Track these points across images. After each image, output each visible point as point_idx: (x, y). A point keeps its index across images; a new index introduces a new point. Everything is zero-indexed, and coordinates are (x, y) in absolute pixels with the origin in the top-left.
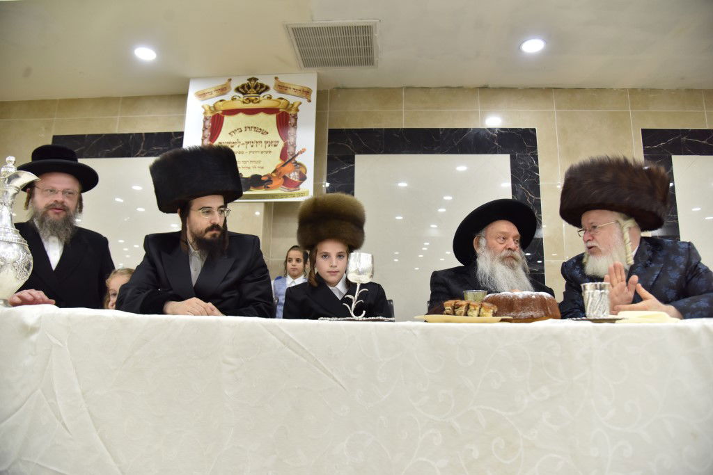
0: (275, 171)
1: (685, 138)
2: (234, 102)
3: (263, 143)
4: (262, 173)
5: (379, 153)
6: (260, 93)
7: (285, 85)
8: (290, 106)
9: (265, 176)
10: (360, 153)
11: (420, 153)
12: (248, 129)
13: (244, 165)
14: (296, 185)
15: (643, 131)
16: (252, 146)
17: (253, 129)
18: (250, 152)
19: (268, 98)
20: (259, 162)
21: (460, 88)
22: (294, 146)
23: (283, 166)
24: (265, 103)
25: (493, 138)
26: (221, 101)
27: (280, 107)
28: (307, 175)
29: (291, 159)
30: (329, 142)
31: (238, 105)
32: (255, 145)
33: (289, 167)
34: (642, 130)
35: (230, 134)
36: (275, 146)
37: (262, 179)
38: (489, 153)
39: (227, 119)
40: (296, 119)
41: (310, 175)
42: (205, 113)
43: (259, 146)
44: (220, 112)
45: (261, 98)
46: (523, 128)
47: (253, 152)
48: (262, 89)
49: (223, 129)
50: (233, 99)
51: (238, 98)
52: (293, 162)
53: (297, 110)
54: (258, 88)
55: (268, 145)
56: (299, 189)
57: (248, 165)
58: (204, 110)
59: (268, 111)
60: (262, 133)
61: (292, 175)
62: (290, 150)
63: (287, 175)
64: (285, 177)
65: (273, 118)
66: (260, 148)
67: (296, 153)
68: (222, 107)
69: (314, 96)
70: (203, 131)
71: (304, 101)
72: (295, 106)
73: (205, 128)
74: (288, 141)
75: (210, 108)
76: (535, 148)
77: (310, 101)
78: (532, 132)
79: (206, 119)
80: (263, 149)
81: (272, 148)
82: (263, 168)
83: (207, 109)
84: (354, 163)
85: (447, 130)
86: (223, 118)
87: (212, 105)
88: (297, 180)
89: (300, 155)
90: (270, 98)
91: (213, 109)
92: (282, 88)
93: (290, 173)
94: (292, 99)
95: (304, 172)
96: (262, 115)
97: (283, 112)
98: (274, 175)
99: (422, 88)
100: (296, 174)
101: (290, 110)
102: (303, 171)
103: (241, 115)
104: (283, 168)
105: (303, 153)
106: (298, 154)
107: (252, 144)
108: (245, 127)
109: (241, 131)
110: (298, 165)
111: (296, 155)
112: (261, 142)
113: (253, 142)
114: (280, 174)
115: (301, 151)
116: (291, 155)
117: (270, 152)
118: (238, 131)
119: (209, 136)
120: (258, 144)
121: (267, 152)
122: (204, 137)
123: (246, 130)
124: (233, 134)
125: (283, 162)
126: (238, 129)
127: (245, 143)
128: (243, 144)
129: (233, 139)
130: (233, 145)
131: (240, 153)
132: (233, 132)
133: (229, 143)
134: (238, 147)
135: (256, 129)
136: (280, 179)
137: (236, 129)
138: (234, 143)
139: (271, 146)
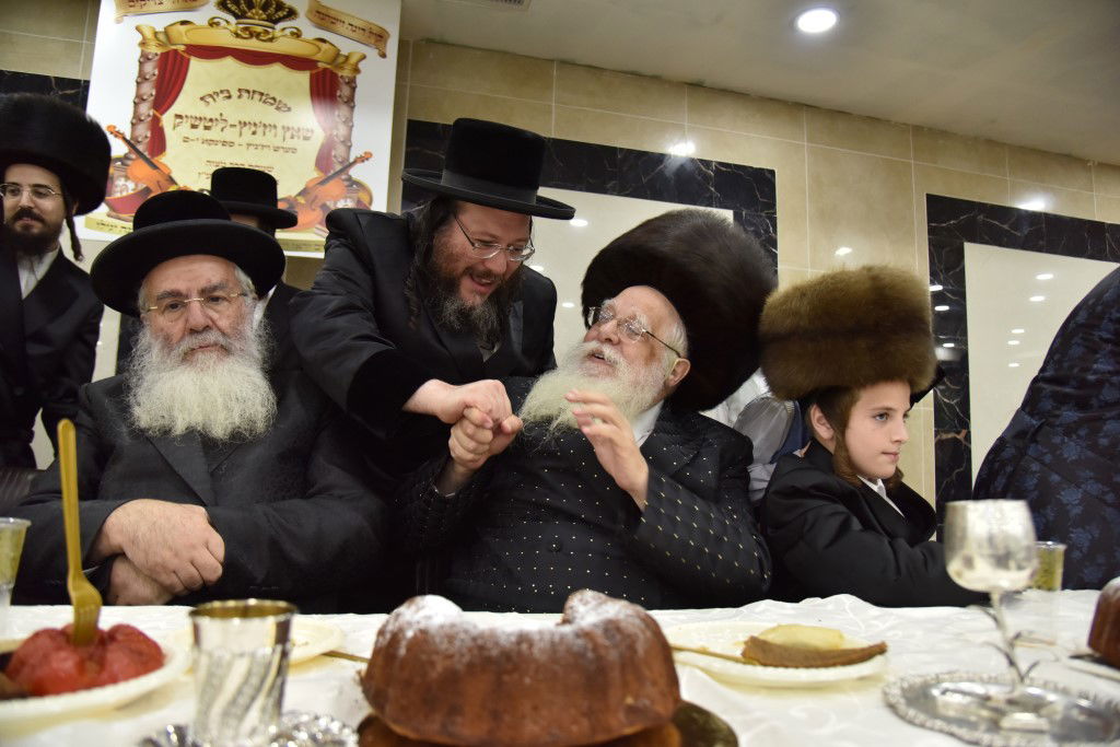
0: (303, 193)
1: (982, 217)
2: (214, 30)
3: (280, 130)
6: (276, 22)
7: (332, 14)
8: (341, 60)
12: (245, 95)
15: (929, 197)
16: (254, 133)
17: (257, 96)
18: (249, 145)
19: (292, 34)
21: (656, 79)
22: (347, 143)
23: (322, 183)
24: (284, 45)
25: (706, 177)
26: (184, 23)
27: (318, 57)
29: (341, 171)
31: (223, 37)
32: (260, 130)
33: (334, 187)
34: (927, 195)
35: (202, 99)
36: (306, 138)
39: (196, 65)
40: (354, 89)
42: (143, 44)
43: (270, 134)
44: (182, 48)
45: (277, 33)
46: (755, 166)
47: (256, 147)
48: (281, 14)
49: (187, 86)
50: (213, 23)
51: (223, 23)
52: (343, 177)
53: (357, 70)
54: (271, 10)
55: (288, 135)
58: (140, 38)
59: (294, 62)
60: (278, 108)
62: (339, 152)
63: (330, 204)
64: (325, 208)
65: (304, 78)
66: (273, 138)
67: (351, 160)
68: (183, 37)
69: (392, 47)
71: (372, 53)
72: (353, 60)
73: (142, 79)
75: (156, 34)
76: (772, 205)
77: (383, 56)
78: (769, 176)
79: (144, 59)
80: (278, 142)
81: (299, 143)
83: (149, 35)
85: (630, 152)
86: (188, 60)
87: (160, 29)
89: (358, 166)
90: (297, 34)
91: (162, 37)
92: (324, 18)
93: (337, 199)
94: (346, 46)
95: (366, 201)
96: (277, 69)
97: (325, 70)
98: (301, 200)
99: (590, 67)
101: (342, 68)
102: (365, 198)
103: (229, 61)
104: (321, 188)
105: (366, 162)
106: (355, 162)
107: (253, 129)
108: (240, 90)
109: (229, 97)
110: (354, 184)
111: (351, 165)
112: (275, 127)
113: (255, 124)
114: (313, 201)
115: (361, 157)
116: (341, 163)
117: (294, 150)
118: (221, 96)
119: (152, 98)
120: (268, 129)
121: (287, 150)
122: (139, 100)
123: (240, 97)
124: (210, 100)
125: (322, 174)
126: (222, 92)
127: (237, 123)
128: (232, 126)
129: (210, 111)
130: (210, 124)
131: (224, 143)
132: (211, 96)
133: (201, 119)
134: (222, 130)
135: (264, 98)
136: (314, 210)
137: (218, 91)
138: (211, 120)
139: (296, 138)
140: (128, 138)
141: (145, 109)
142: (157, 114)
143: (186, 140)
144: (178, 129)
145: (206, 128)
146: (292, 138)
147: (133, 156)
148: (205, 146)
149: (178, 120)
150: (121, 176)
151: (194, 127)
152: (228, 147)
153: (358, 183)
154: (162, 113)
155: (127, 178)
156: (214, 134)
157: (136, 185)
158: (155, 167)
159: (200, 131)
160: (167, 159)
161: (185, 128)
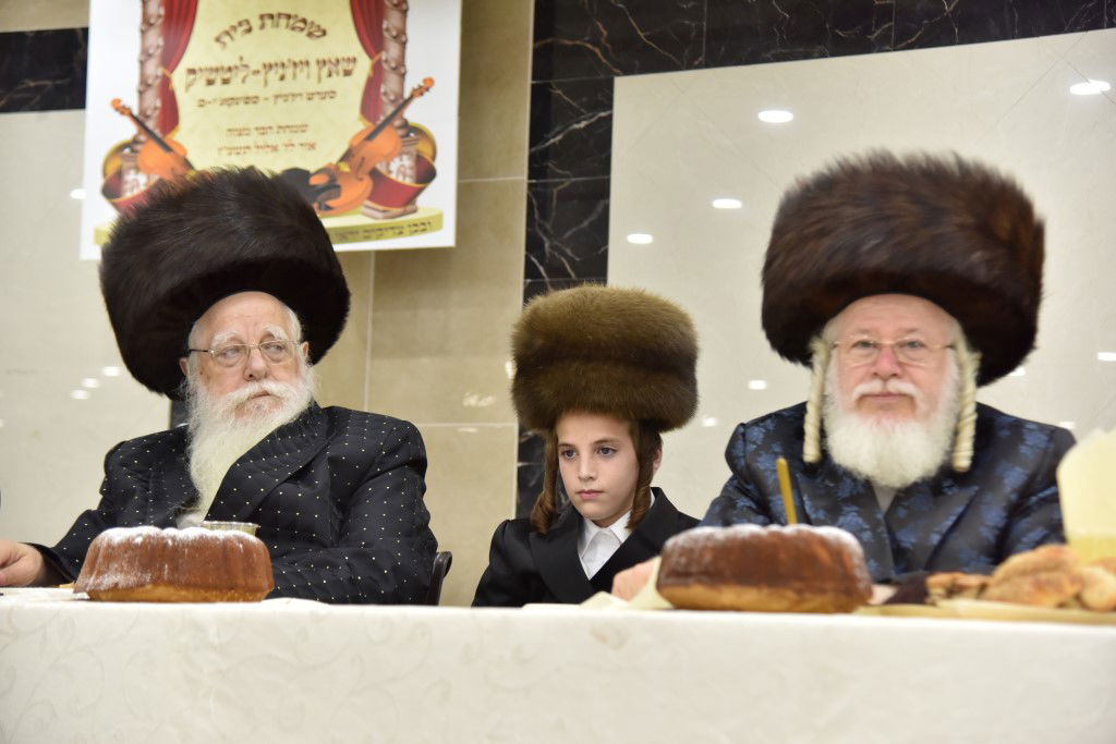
0: (346, 157)
3: (314, 67)
4: (311, 162)
5: (690, 66)
9: (319, 172)
10: (629, 70)
11: (823, 55)
12: (268, 22)
13: (261, 140)
14: (404, 198)
16: (282, 77)
17: (283, 22)
18: (277, 97)
20: (303, 128)
22: (400, 69)
23: (370, 137)
28: (438, 165)
29: (393, 115)
30: (537, 37)
32: (289, 72)
33: (387, 140)
35: (217, 40)
36: (347, 73)
37: (314, 181)
38: (1072, 30)
41: (447, 164)
43: (302, 74)
47: (285, 97)
49: (198, 26)
52: (397, 123)
55: (325, 71)
56: (415, 211)
57: (272, 139)
60: (310, 35)
61: (394, 166)
62: (389, 85)
63: (381, 167)
64: (375, 174)
66: (305, 82)
67: (407, 95)
70: (143, 32)
73: (147, 22)
74: (384, 56)
80: (313, 86)
81: (338, 82)
82: (312, 146)
84: (609, 106)
88: (408, 181)
89: (417, 102)
93: (388, 159)
95: (428, 157)
98: (345, 168)
100: (407, 162)
102: (425, 149)
104: (370, 145)
105: (427, 94)
106: (412, 97)
107: (281, 71)
108: (262, 17)
109: (249, 30)
110: (413, 132)
111: (407, 102)
112: (307, 63)
113: (283, 65)
114: (361, 165)
115: (420, 87)
116: (393, 102)
117: (332, 94)
118: (240, 29)
119: (159, 51)
120: (298, 70)
121: (324, 95)
122: (146, 55)
123: (262, 27)
124: (226, 39)
125: (370, 124)
126: (240, 24)
127: (260, 68)
128: (256, 72)
129: (226, 58)
130: (227, 75)
131: (247, 100)
132: (227, 33)
133: (217, 70)
134: (243, 81)
135: (292, 21)
136: (361, 179)
137: (235, 23)
138: (230, 69)
139: (334, 75)
140: (136, 112)
141: (154, 69)
142: (168, 74)
143: (202, 103)
144: (192, 89)
145: (226, 82)
146: (330, 75)
147: (143, 138)
148: (225, 107)
149: (192, 77)
150: (130, 168)
151: (210, 83)
152: (251, 106)
153: (418, 131)
154: (172, 71)
155: (137, 169)
156: (235, 89)
157: (149, 178)
158: (167, 148)
159: (218, 89)
160: (181, 136)
161: (200, 89)
